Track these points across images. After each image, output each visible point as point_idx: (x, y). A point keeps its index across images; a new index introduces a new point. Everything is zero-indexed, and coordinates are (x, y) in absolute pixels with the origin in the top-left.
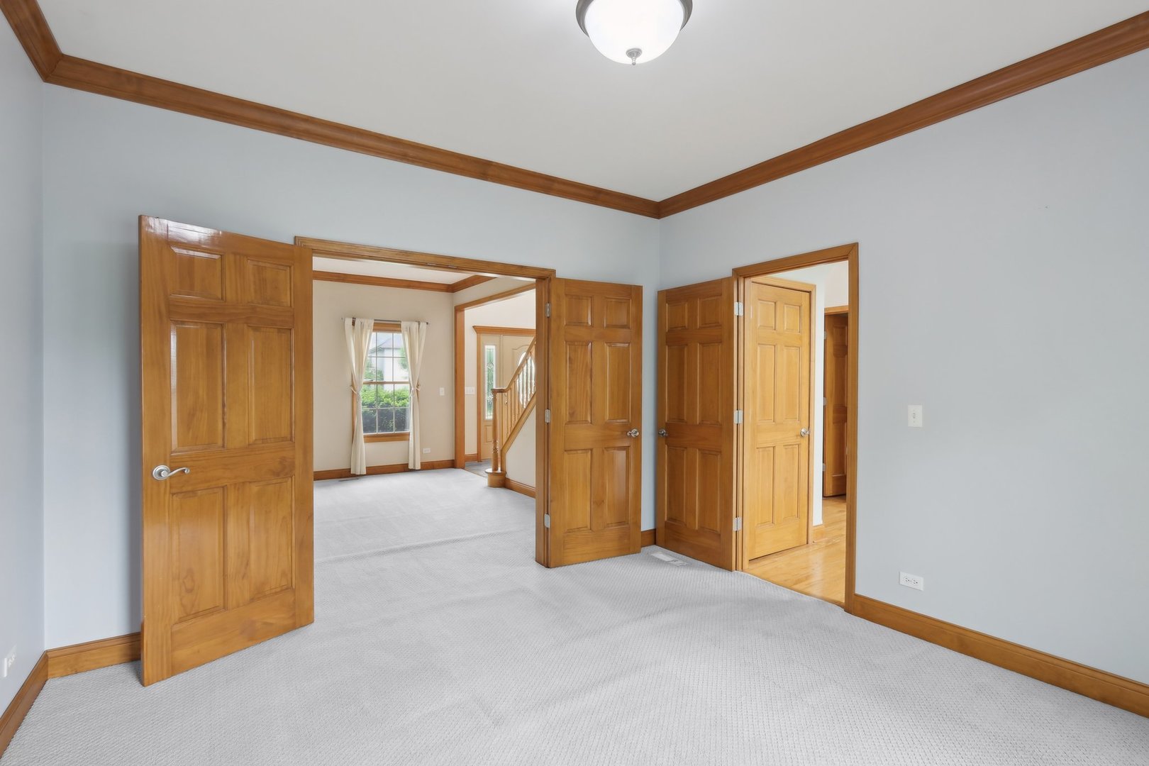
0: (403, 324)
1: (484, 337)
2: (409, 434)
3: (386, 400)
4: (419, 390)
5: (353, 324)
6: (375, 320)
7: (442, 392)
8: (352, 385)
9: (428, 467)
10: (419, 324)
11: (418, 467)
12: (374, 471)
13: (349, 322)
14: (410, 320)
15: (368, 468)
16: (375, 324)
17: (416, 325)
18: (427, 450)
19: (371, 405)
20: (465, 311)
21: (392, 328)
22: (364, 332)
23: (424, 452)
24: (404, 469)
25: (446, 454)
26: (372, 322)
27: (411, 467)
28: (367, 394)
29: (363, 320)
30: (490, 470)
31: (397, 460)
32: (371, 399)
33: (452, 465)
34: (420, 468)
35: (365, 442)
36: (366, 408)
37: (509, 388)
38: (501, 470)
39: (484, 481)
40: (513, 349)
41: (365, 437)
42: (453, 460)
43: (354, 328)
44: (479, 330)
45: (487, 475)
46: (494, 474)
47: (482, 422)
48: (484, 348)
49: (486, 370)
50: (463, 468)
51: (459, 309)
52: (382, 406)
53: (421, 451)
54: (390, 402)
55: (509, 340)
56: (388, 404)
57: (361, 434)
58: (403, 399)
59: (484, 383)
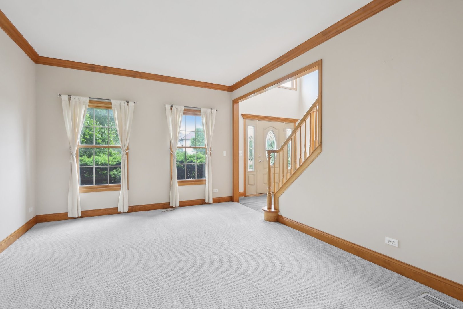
0: (202, 110)
1: (248, 121)
2: (205, 180)
3: (190, 159)
4: (211, 152)
5: (171, 109)
6: (185, 107)
7: (225, 153)
8: (171, 149)
9: (217, 201)
10: (212, 110)
11: (211, 201)
12: (184, 204)
13: (168, 107)
14: (207, 107)
15: (180, 202)
16: (185, 110)
17: (209, 111)
18: (216, 190)
19: (181, 162)
20: (239, 103)
21: (195, 113)
22: (178, 114)
23: (214, 192)
24: (202, 202)
25: (227, 193)
26: (183, 108)
27: (207, 201)
28: (179, 155)
29: (177, 107)
30: (266, 208)
31: (198, 197)
32: (181, 158)
33: (231, 199)
34: (212, 202)
35: (179, 185)
36: (178, 163)
37: (282, 149)
38: (275, 209)
39: (262, 216)
40: (264, 129)
41: (178, 182)
42: (231, 196)
43: (172, 112)
44: (245, 116)
45: (264, 212)
46: (269, 211)
47: (246, 172)
48: (247, 128)
49: (249, 141)
50: (238, 202)
51: (235, 102)
52: (188, 162)
53: (213, 191)
54: (193, 160)
55: (262, 124)
56: (192, 161)
57: (176, 180)
58: (200, 158)
59: (247, 149)
